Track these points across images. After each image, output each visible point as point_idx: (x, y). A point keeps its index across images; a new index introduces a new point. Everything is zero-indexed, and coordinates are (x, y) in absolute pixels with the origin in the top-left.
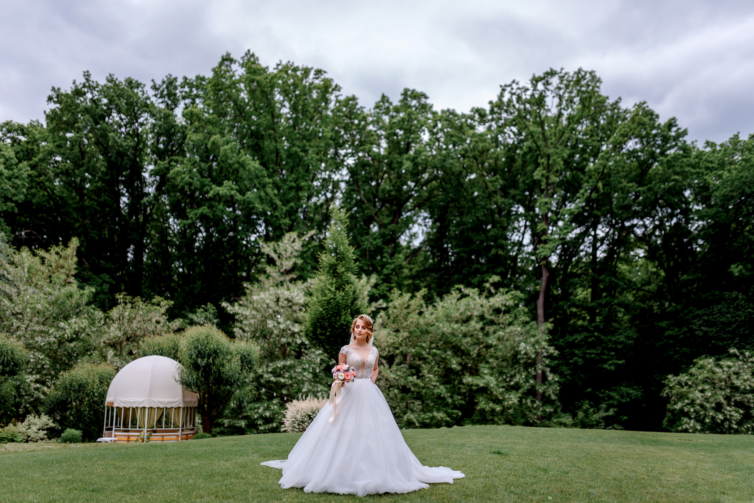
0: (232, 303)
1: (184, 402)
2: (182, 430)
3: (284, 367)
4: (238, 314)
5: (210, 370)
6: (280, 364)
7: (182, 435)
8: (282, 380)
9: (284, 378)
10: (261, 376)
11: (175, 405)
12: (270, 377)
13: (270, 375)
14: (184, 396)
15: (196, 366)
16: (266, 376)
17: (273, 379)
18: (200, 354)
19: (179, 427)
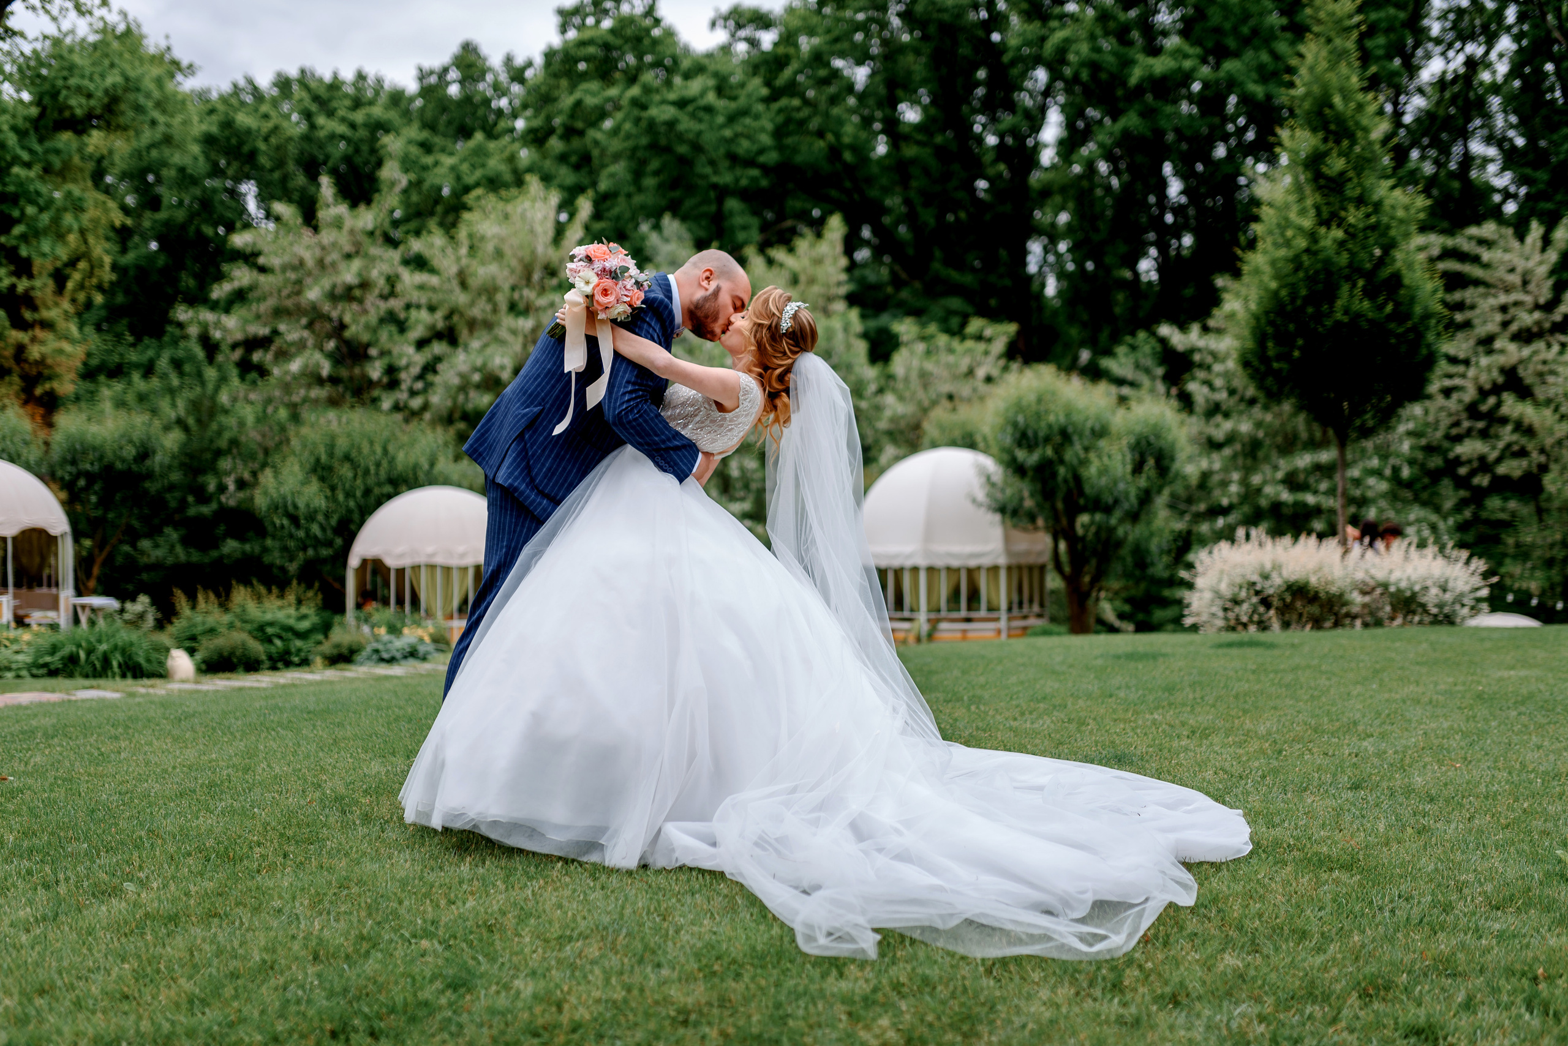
0: (1183, 327)
1: (1009, 552)
2: (1010, 619)
3: (1318, 468)
4: (1199, 350)
5: (1054, 475)
6: (1304, 460)
7: (1009, 629)
8: (1310, 499)
9: (1315, 492)
10: (1259, 491)
11: (986, 561)
12: (1278, 494)
13: (1280, 488)
14: (1007, 540)
15: (1018, 469)
16: (1269, 490)
17: (1286, 496)
18: (1025, 438)
19: (997, 609)
